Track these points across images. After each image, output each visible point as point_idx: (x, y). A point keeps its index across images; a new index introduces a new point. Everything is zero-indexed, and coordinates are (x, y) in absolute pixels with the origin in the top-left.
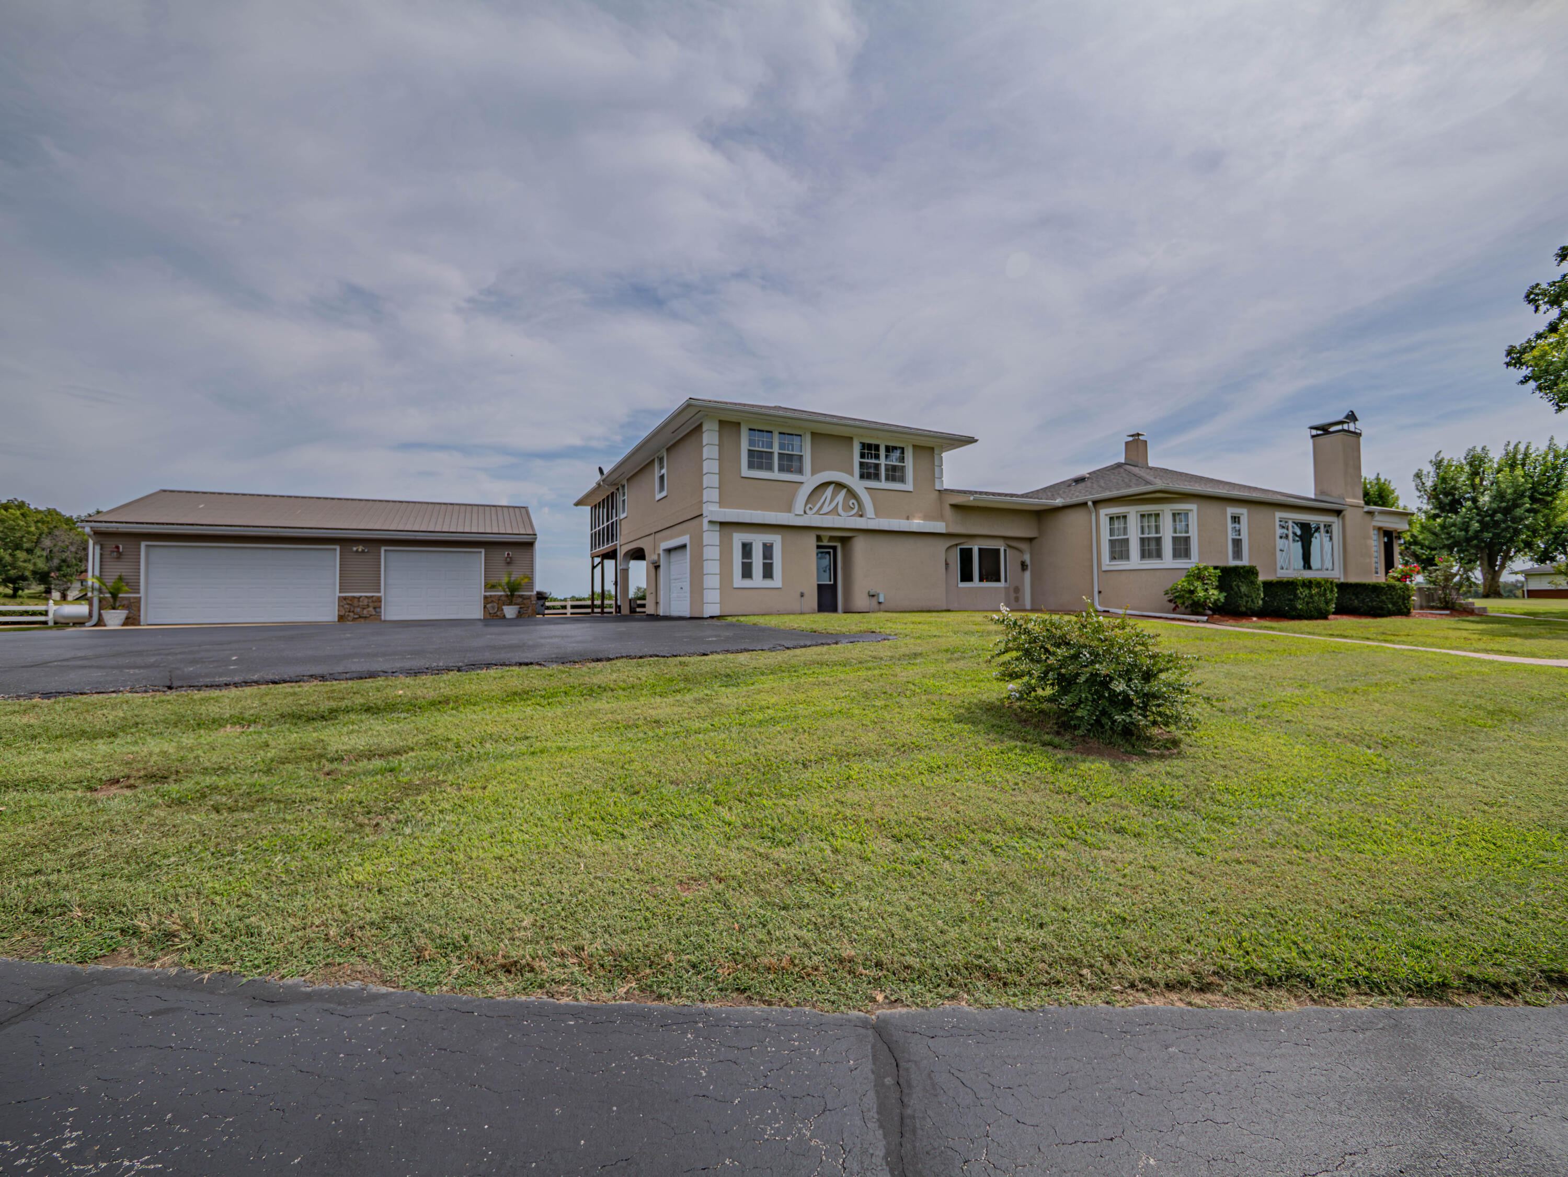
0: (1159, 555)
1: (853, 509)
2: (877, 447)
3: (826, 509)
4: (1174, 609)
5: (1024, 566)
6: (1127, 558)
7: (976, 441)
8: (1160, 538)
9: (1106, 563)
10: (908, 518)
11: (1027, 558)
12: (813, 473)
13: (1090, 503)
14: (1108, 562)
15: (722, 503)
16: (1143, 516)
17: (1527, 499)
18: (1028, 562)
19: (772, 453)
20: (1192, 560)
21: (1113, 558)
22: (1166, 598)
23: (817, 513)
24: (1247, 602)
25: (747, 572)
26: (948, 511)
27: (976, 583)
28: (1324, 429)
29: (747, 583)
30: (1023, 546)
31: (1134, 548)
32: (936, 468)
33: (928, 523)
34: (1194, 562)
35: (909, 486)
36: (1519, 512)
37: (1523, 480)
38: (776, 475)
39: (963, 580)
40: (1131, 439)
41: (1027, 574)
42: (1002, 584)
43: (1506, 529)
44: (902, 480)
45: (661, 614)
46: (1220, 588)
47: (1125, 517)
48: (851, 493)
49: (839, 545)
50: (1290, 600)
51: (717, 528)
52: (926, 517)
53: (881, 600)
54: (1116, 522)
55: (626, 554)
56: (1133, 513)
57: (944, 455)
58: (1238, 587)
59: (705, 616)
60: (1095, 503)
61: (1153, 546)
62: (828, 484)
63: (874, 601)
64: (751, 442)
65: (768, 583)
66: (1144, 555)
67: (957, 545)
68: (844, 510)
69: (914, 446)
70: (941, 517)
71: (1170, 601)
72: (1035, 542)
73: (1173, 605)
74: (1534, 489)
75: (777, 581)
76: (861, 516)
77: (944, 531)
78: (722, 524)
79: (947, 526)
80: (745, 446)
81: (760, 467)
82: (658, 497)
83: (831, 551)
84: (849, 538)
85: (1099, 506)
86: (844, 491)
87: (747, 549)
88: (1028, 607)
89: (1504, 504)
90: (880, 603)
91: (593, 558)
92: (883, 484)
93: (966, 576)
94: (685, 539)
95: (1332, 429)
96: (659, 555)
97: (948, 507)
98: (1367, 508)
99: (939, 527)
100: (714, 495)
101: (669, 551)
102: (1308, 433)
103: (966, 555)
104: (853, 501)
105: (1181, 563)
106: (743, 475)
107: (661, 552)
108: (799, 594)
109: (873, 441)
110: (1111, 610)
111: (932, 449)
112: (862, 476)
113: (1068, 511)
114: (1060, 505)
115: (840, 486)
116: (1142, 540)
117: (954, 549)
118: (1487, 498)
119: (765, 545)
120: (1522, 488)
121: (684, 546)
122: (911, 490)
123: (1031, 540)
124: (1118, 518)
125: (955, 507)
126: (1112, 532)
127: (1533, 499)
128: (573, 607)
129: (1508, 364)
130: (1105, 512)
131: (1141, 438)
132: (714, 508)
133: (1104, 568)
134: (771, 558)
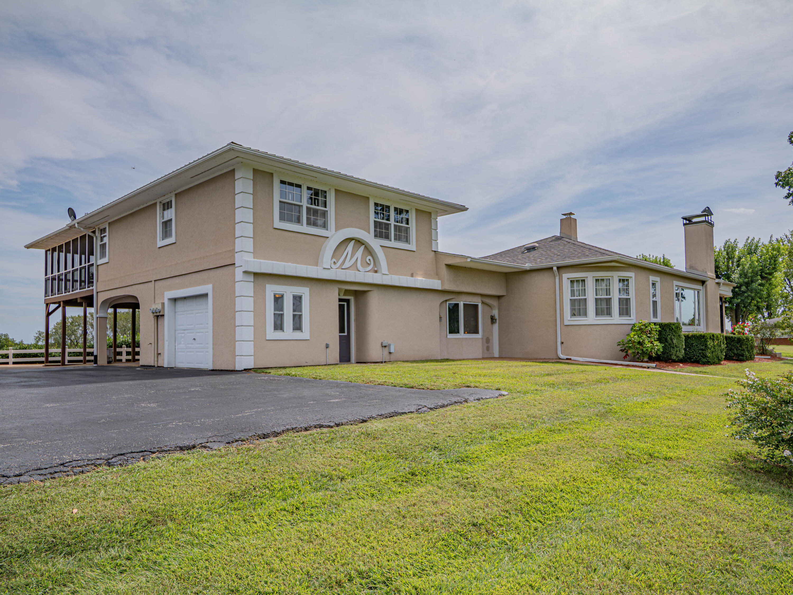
0: (609, 313)
1: (369, 264)
2: (388, 207)
3: (347, 264)
4: (625, 357)
5: (493, 320)
6: (585, 314)
7: (467, 209)
8: (610, 299)
9: (568, 318)
10: (412, 275)
11: (495, 313)
12: (337, 229)
13: (555, 268)
14: (569, 318)
15: (256, 253)
16: (597, 280)
17: (759, 277)
18: (497, 317)
19: (300, 206)
20: (632, 318)
21: (573, 315)
22: (619, 348)
23: (341, 268)
24: (677, 351)
25: (279, 326)
26: (444, 271)
27: (462, 335)
28: (688, 220)
29: (279, 335)
30: (494, 303)
31: (591, 307)
32: (433, 231)
33: (428, 280)
34: (633, 319)
35: (412, 246)
36: (755, 285)
37: (757, 264)
38: (305, 228)
39: (451, 332)
40: (564, 217)
41: (496, 326)
42: (479, 336)
43: (747, 297)
44: (407, 240)
45: (166, 366)
46: (659, 340)
47: (583, 281)
48: (369, 251)
49: (352, 298)
50: (702, 350)
51: (251, 278)
52: (427, 275)
53: (392, 351)
54: (575, 284)
55: (104, 302)
56: (590, 277)
57: (439, 219)
58: (671, 339)
59: (237, 368)
60: (558, 268)
61: (604, 306)
62: (350, 239)
63: (386, 351)
64: (283, 194)
65: (297, 335)
66: (598, 313)
67: (446, 301)
68: (362, 265)
69: (417, 210)
70: (437, 275)
71: (622, 350)
72: (502, 300)
73: (624, 354)
74: (762, 271)
75: (305, 334)
76: (376, 272)
77: (440, 288)
78: (256, 275)
79: (442, 284)
80: (277, 198)
81: (290, 220)
82: (160, 243)
83: (345, 304)
84: (364, 292)
85: (562, 271)
86: (363, 247)
87: (278, 300)
88: (497, 355)
89: (746, 280)
90: (390, 353)
91: (47, 305)
92: (393, 243)
93: (454, 330)
94: (207, 288)
95: (694, 220)
96: (163, 304)
97: (444, 267)
98: (717, 280)
99: (436, 284)
100: (249, 244)
101: (175, 300)
102: (681, 222)
103: (454, 310)
104: (369, 257)
105: (624, 320)
106: (275, 226)
107: (166, 302)
108: (324, 346)
109: (386, 203)
110: (573, 358)
111: (430, 213)
112: (376, 236)
113: (533, 274)
114: (528, 268)
115: (359, 242)
116: (596, 299)
117: (444, 304)
118: (737, 276)
119: (295, 297)
120: (756, 269)
121: (206, 295)
122: (415, 250)
123: (499, 297)
124: (578, 281)
125: (448, 266)
126: (573, 293)
127: (763, 278)
128: (16, 356)
129: (777, 184)
130: (567, 276)
131: (572, 216)
132: (249, 258)
133: (566, 323)
134: (300, 310)
